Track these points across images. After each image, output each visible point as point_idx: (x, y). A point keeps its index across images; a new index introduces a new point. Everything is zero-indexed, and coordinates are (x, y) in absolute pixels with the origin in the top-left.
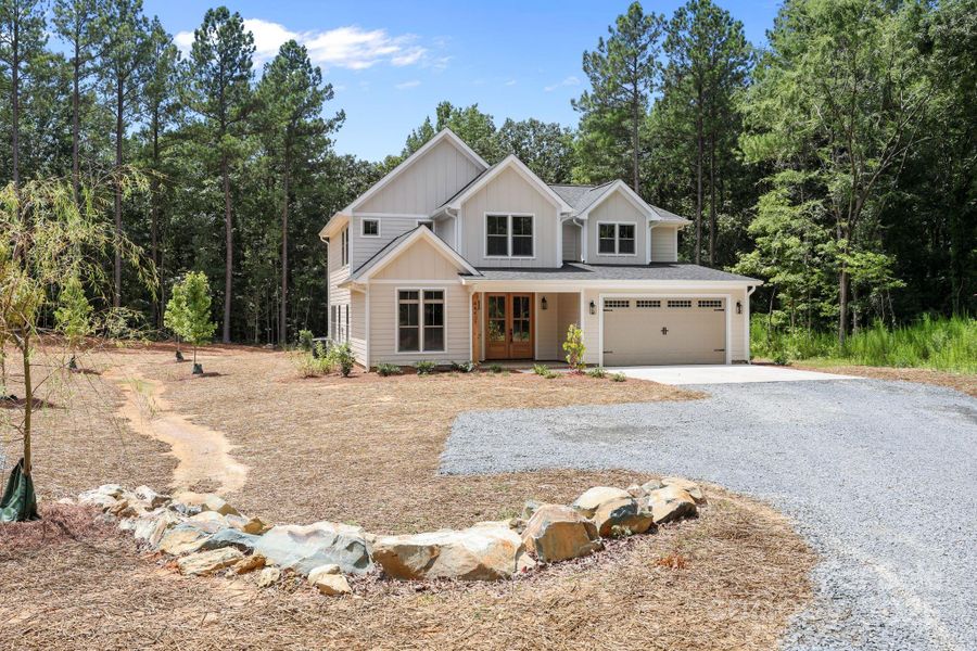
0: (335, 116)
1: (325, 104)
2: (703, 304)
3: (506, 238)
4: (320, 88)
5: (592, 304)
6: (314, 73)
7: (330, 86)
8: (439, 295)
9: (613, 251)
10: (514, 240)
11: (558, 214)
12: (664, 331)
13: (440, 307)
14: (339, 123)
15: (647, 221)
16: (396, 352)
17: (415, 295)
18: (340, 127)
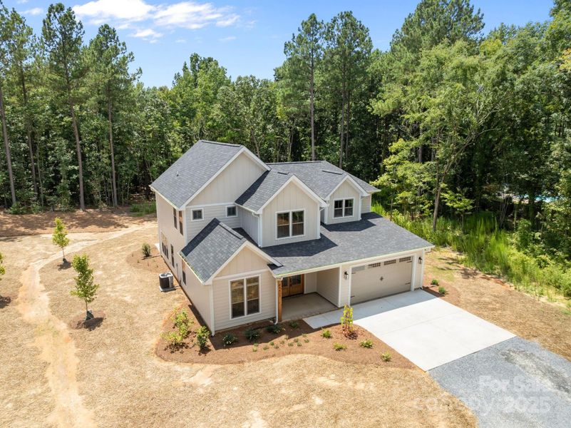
0: (137, 72)
1: (130, 65)
2: (401, 260)
3: (288, 226)
4: (126, 54)
5: (346, 273)
6: (122, 46)
7: (131, 54)
8: (256, 280)
9: (341, 215)
10: (293, 226)
11: (319, 208)
12: (382, 279)
13: (257, 287)
14: (139, 75)
15: (360, 196)
16: (231, 319)
17: (241, 283)
18: (139, 77)
